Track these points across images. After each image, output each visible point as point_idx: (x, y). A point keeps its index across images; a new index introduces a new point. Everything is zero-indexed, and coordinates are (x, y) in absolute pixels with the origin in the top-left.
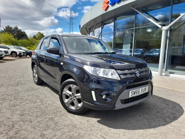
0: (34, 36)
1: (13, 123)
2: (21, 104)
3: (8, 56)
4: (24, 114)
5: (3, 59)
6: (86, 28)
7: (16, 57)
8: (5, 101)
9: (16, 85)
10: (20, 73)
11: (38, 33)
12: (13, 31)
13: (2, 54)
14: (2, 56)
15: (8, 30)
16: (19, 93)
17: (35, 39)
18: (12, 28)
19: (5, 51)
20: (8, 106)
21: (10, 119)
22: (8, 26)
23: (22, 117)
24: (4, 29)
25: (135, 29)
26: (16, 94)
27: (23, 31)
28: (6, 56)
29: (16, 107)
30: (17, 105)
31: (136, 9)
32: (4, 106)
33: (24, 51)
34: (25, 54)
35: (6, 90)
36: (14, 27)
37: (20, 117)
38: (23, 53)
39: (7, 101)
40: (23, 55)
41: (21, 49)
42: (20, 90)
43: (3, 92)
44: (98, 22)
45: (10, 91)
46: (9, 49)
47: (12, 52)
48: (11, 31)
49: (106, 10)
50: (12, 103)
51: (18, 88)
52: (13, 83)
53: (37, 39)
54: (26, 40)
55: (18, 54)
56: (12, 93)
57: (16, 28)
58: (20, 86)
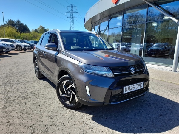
0: (36, 29)
1: (45, 128)
2: (45, 104)
3: (14, 49)
4: (53, 116)
5: (9, 52)
6: (91, 22)
7: (21, 51)
8: (28, 100)
9: (32, 81)
10: (31, 68)
11: (40, 27)
12: (15, 25)
13: (9, 48)
14: (8, 50)
15: (11, 23)
16: (39, 90)
17: (37, 33)
18: (14, 21)
19: (11, 45)
20: (32, 106)
21: (41, 122)
22: (11, 20)
23: (53, 120)
24: (7, 23)
25: (147, 23)
26: (35, 91)
27: (25, 25)
28: (12, 50)
29: (41, 107)
30: (42, 105)
31: (149, 2)
32: (29, 106)
33: (29, 45)
34: (29, 48)
35: (23, 87)
36: (16, 21)
37: (50, 120)
38: (28, 46)
39: (29, 100)
40: (28, 49)
41: (25, 43)
42: (39, 87)
43: (22, 90)
44: (105, 16)
45: (29, 88)
46: (14, 42)
47: (18, 46)
48: (14, 25)
49: (116, 3)
50: (35, 103)
51: (36, 85)
52: (28, 80)
53: (38, 33)
54: (29, 34)
55: (23, 48)
56: (31, 91)
57: (18, 22)
58: (37, 83)
